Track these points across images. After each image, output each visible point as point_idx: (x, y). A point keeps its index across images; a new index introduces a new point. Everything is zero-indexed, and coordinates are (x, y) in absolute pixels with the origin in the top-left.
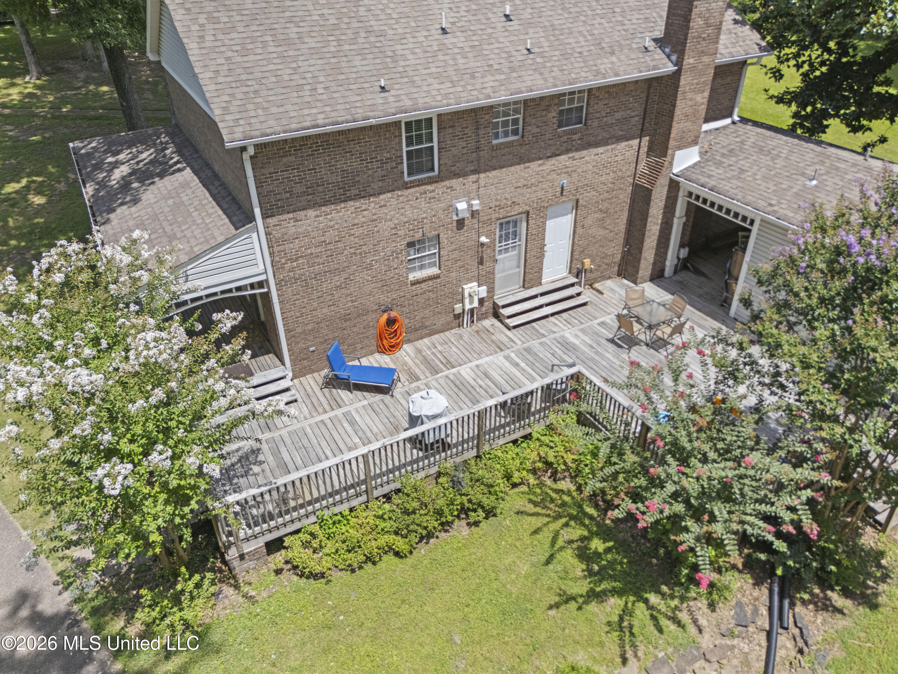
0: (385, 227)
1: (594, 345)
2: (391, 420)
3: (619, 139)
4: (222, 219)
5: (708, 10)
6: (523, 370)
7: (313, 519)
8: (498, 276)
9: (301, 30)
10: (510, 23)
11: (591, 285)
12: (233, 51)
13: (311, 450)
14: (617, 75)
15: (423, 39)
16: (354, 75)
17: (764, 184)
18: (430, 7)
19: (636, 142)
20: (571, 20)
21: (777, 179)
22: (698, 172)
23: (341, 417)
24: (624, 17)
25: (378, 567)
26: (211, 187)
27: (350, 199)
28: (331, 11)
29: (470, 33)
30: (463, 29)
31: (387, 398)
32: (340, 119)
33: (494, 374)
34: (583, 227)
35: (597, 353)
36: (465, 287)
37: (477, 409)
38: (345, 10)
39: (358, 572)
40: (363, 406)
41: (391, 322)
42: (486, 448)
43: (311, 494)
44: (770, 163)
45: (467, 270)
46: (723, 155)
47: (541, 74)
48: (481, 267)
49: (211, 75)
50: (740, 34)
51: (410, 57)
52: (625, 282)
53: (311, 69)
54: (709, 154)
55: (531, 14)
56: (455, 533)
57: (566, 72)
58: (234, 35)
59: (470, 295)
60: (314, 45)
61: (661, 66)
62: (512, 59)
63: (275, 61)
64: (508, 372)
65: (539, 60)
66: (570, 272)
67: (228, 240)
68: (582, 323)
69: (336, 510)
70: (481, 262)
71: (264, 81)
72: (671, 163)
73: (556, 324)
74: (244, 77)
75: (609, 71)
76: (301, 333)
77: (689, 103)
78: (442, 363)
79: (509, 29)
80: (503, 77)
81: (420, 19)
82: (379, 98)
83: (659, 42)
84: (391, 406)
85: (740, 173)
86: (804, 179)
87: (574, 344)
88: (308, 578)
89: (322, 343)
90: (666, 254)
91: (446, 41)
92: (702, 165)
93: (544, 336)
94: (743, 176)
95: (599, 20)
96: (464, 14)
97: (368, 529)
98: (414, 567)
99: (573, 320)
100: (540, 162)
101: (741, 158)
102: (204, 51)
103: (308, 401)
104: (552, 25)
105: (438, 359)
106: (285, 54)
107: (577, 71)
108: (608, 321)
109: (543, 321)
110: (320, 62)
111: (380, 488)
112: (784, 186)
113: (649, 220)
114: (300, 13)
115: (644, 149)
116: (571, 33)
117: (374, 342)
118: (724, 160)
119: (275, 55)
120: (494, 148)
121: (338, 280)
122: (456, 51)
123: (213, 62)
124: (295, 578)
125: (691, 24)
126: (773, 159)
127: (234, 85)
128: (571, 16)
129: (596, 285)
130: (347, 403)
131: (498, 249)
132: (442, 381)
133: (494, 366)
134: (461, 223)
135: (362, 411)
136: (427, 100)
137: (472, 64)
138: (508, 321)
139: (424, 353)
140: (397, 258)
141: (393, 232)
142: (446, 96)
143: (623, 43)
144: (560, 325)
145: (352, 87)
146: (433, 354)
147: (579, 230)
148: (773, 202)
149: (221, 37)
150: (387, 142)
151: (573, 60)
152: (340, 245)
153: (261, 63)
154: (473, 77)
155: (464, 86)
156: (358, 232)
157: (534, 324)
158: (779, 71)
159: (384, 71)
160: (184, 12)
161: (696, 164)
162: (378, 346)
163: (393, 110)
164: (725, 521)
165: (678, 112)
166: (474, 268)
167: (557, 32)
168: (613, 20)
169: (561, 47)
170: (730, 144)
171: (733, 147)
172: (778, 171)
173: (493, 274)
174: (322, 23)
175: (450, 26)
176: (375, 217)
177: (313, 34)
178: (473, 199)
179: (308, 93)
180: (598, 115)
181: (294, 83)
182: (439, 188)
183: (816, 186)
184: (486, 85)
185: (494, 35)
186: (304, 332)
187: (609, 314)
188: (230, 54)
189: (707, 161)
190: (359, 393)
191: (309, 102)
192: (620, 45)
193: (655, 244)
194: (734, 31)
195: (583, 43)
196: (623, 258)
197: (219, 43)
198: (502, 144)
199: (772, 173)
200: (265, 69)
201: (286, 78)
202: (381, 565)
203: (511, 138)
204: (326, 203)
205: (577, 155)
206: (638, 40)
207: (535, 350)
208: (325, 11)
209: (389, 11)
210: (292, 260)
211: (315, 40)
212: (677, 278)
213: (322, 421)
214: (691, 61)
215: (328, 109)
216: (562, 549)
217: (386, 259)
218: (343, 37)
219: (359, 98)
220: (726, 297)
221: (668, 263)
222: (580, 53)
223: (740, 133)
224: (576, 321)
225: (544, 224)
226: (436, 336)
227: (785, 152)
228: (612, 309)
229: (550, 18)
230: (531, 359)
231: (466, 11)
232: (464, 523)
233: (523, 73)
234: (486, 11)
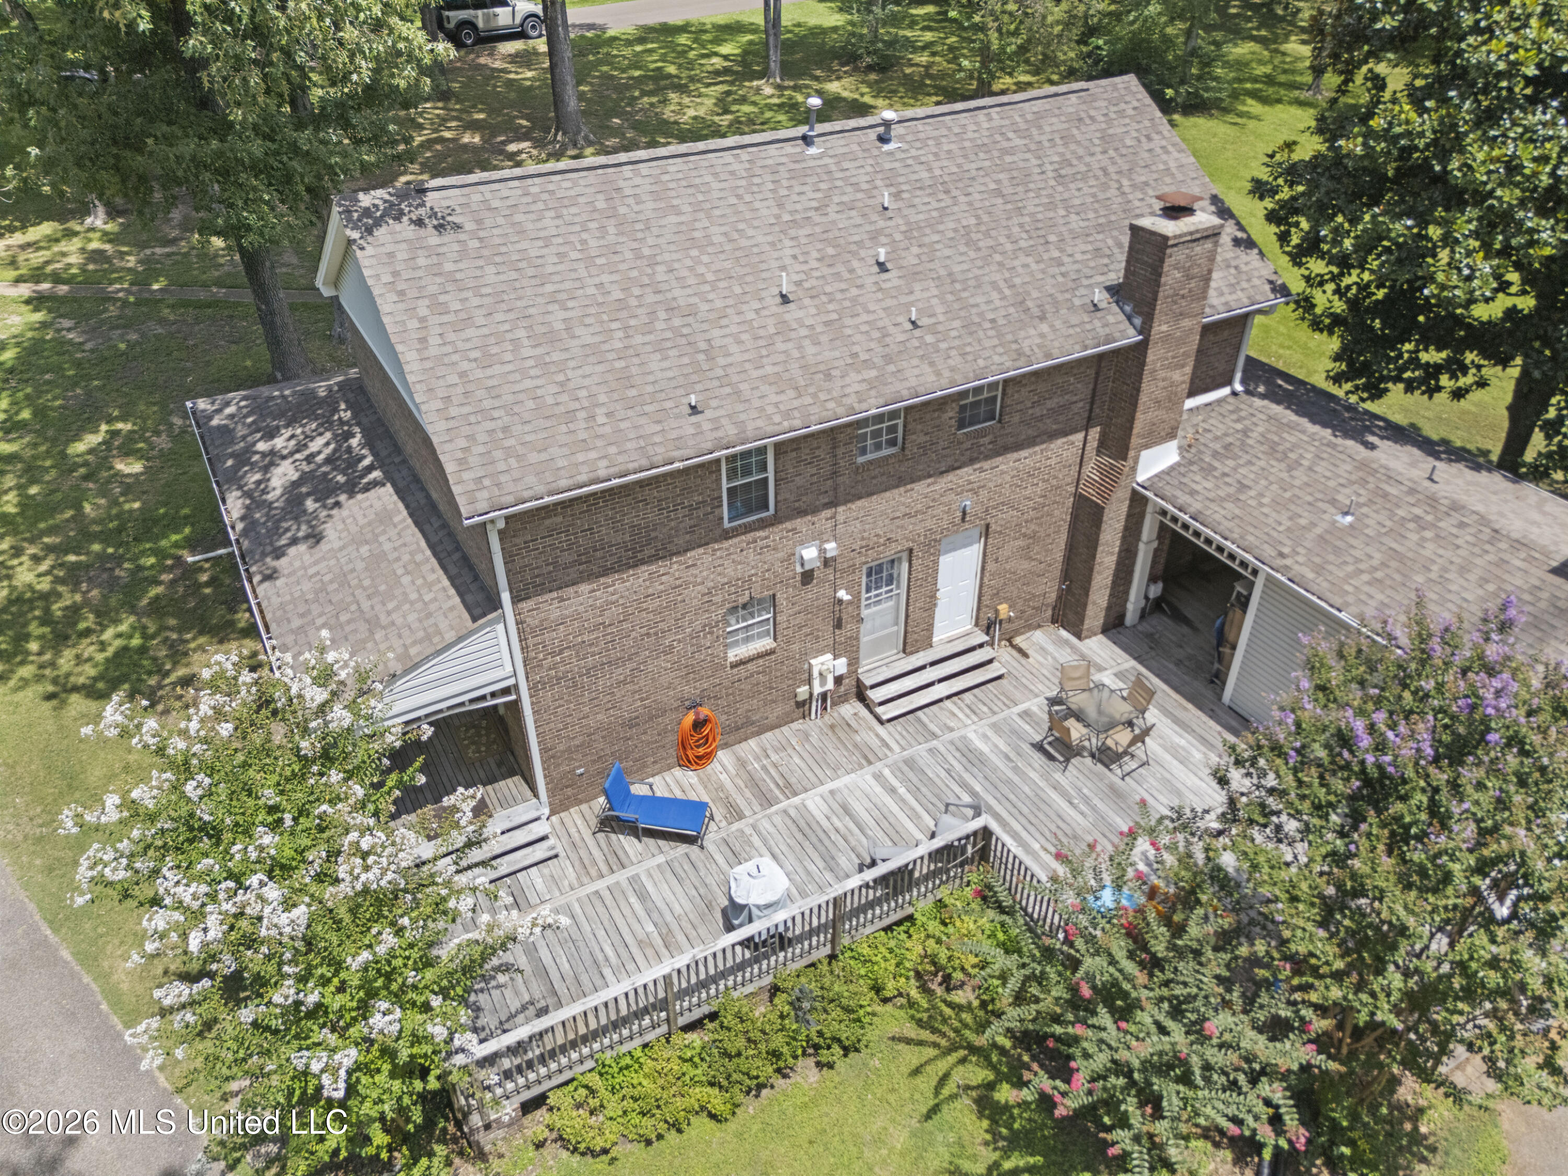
0: (693, 594)
1: (1012, 755)
2: (702, 891)
3: (1053, 436)
4: (449, 597)
5: (1189, 257)
6: (903, 800)
7: (590, 1064)
8: (864, 639)
9: (569, 314)
10: (885, 276)
11: (1009, 640)
12: (470, 360)
13: (581, 944)
14: (1049, 356)
15: (753, 316)
16: (650, 389)
17: (1274, 514)
18: (763, 257)
19: (1080, 436)
20: (979, 263)
21: (1293, 507)
22: (1176, 482)
23: (625, 884)
24: (1062, 250)
25: (685, 1136)
26: (427, 527)
27: (643, 562)
28: (615, 277)
29: (824, 298)
30: (814, 292)
31: (693, 850)
32: (631, 466)
33: (858, 808)
34: (997, 560)
35: (1016, 769)
36: (813, 662)
37: (833, 895)
38: (635, 273)
39: (655, 1144)
40: (659, 866)
41: (698, 725)
42: (846, 941)
43: (587, 1025)
44: (1285, 475)
45: (817, 637)
46: (1215, 454)
47: (932, 364)
48: (837, 632)
49: (439, 404)
50: (1244, 268)
51: (734, 348)
52: (1064, 633)
53: (587, 382)
54: (1193, 450)
55: (918, 256)
56: (799, 1079)
57: (970, 358)
58: (470, 332)
59: (821, 674)
60: (589, 340)
61: (1117, 335)
62: (888, 340)
63: (533, 372)
64: (880, 804)
65: (929, 339)
66: (977, 625)
67: (460, 639)
68: (994, 713)
69: (624, 1049)
70: (838, 625)
71: (516, 409)
72: (1134, 469)
73: (954, 715)
74: (487, 404)
75: (1036, 350)
76: (563, 752)
77: (1161, 384)
78: (778, 785)
79: (884, 286)
80: (873, 373)
81: (749, 279)
82: (688, 426)
83: (1114, 291)
84: (700, 865)
85: (1239, 491)
86: (1333, 510)
87: (981, 753)
88: (583, 1154)
89: (594, 762)
90: (1127, 592)
91: (787, 317)
92: (1182, 470)
93: (935, 736)
94: (1242, 497)
95: (1023, 259)
96: (815, 264)
97: (670, 1078)
98: (739, 1135)
99: (981, 706)
100: (930, 480)
101: (1241, 462)
102: (428, 364)
103: (574, 857)
104: (950, 274)
105: (772, 778)
106: (548, 359)
107: (987, 354)
108: (1035, 709)
109: (934, 708)
110: (599, 368)
111: (687, 1014)
112: (1303, 522)
113: (1100, 549)
114: (568, 285)
115: (1093, 444)
116: (979, 286)
117: (673, 752)
118: (1216, 464)
119: (531, 363)
120: (858, 470)
121: (620, 673)
122: (804, 332)
123: (441, 382)
124: (565, 1154)
125: (1163, 280)
126: (1290, 469)
127: (472, 419)
128: (980, 254)
129: (1018, 640)
130: (634, 860)
131: (864, 603)
132: (778, 820)
133: (858, 793)
134: (807, 577)
135: (657, 875)
136: (760, 423)
137: (828, 355)
138: (879, 710)
139: (750, 768)
140: (711, 633)
141: (706, 598)
142: (787, 415)
143: (1060, 297)
144: (961, 715)
145: (648, 408)
146: (764, 768)
147: (991, 566)
148: (1286, 550)
149: (451, 337)
150: (699, 481)
151: (981, 333)
152: (625, 625)
153: (511, 378)
154: (828, 376)
155: (815, 395)
156: (653, 604)
157: (919, 713)
158: (1307, 299)
159: (695, 378)
160: (395, 298)
161: (1172, 468)
162: (679, 758)
163: (709, 445)
164: (1173, 1119)
165: (1143, 398)
166: (828, 635)
167: (958, 286)
168: (1046, 256)
169: (962, 313)
170: (1226, 435)
171: (1230, 439)
172: (1297, 491)
173: (857, 639)
174: (600, 300)
175: (794, 288)
176: (678, 582)
177: (588, 321)
178: (828, 541)
179: (583, 425)
180: (1019, 407)
181: (562, 409)
182: (775, 534)
183: (1351, 525)
184: (848, 390)
185: (860, 299)
186: (569, 750)
187: (1037, 696)
188: (465, 366)
189: (1191, 463)
190: (650, 842)
191: (584, 441)
192: (1056, 303)
193: (1109, 581)
194: (1233, 263)
195: (998, 303)
196: (1059, 598)
197: (449, 349)
198: (870, 462)
199: (1288, 495)
200: (518, 387)
201: (550, 400)
202: (691, 1133)
203: (886, 452)
204: (606, 572)
205: (986, 465)
206: (1082, 291)
207: (921, 763)
208: (605, 278)
209: (701, 270)
210: (553, 654)
211: (591, 330)
212: (1145, 627)
213: (597, 892)
214: (1164, 328)
215: (613, 450)
216: (953, 1097)
217: (694, 636)
218: (633, 322)
219: (658, 428)
220: (1218, 670)
221: (1130, 606)
222: (993, 321)
223: (1243, 414)
224: (985, 709)
225: (936, 563)
226: (769, 735)
227: (1309, 456)
228: (1040, 686)
229: (948, 262)
230: (915, 780)
231: (818, 260)
232: (811, 1062)
233: (905, 364)
234: (848, 256)
